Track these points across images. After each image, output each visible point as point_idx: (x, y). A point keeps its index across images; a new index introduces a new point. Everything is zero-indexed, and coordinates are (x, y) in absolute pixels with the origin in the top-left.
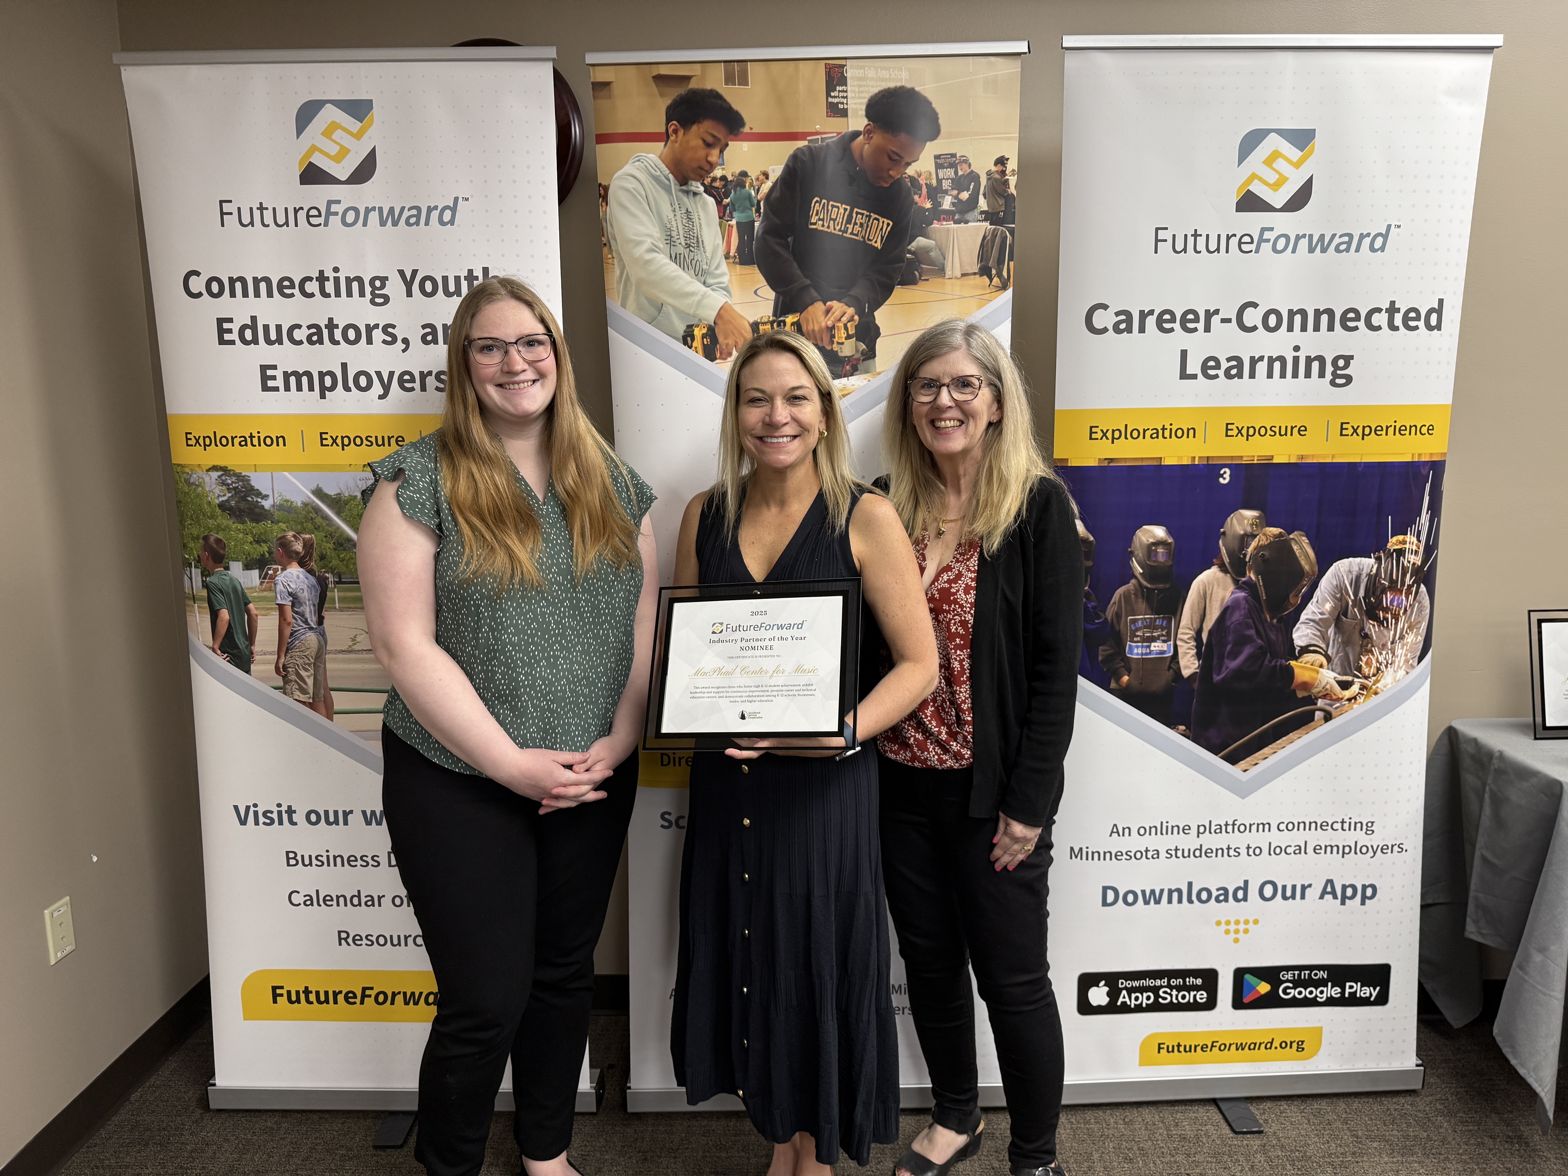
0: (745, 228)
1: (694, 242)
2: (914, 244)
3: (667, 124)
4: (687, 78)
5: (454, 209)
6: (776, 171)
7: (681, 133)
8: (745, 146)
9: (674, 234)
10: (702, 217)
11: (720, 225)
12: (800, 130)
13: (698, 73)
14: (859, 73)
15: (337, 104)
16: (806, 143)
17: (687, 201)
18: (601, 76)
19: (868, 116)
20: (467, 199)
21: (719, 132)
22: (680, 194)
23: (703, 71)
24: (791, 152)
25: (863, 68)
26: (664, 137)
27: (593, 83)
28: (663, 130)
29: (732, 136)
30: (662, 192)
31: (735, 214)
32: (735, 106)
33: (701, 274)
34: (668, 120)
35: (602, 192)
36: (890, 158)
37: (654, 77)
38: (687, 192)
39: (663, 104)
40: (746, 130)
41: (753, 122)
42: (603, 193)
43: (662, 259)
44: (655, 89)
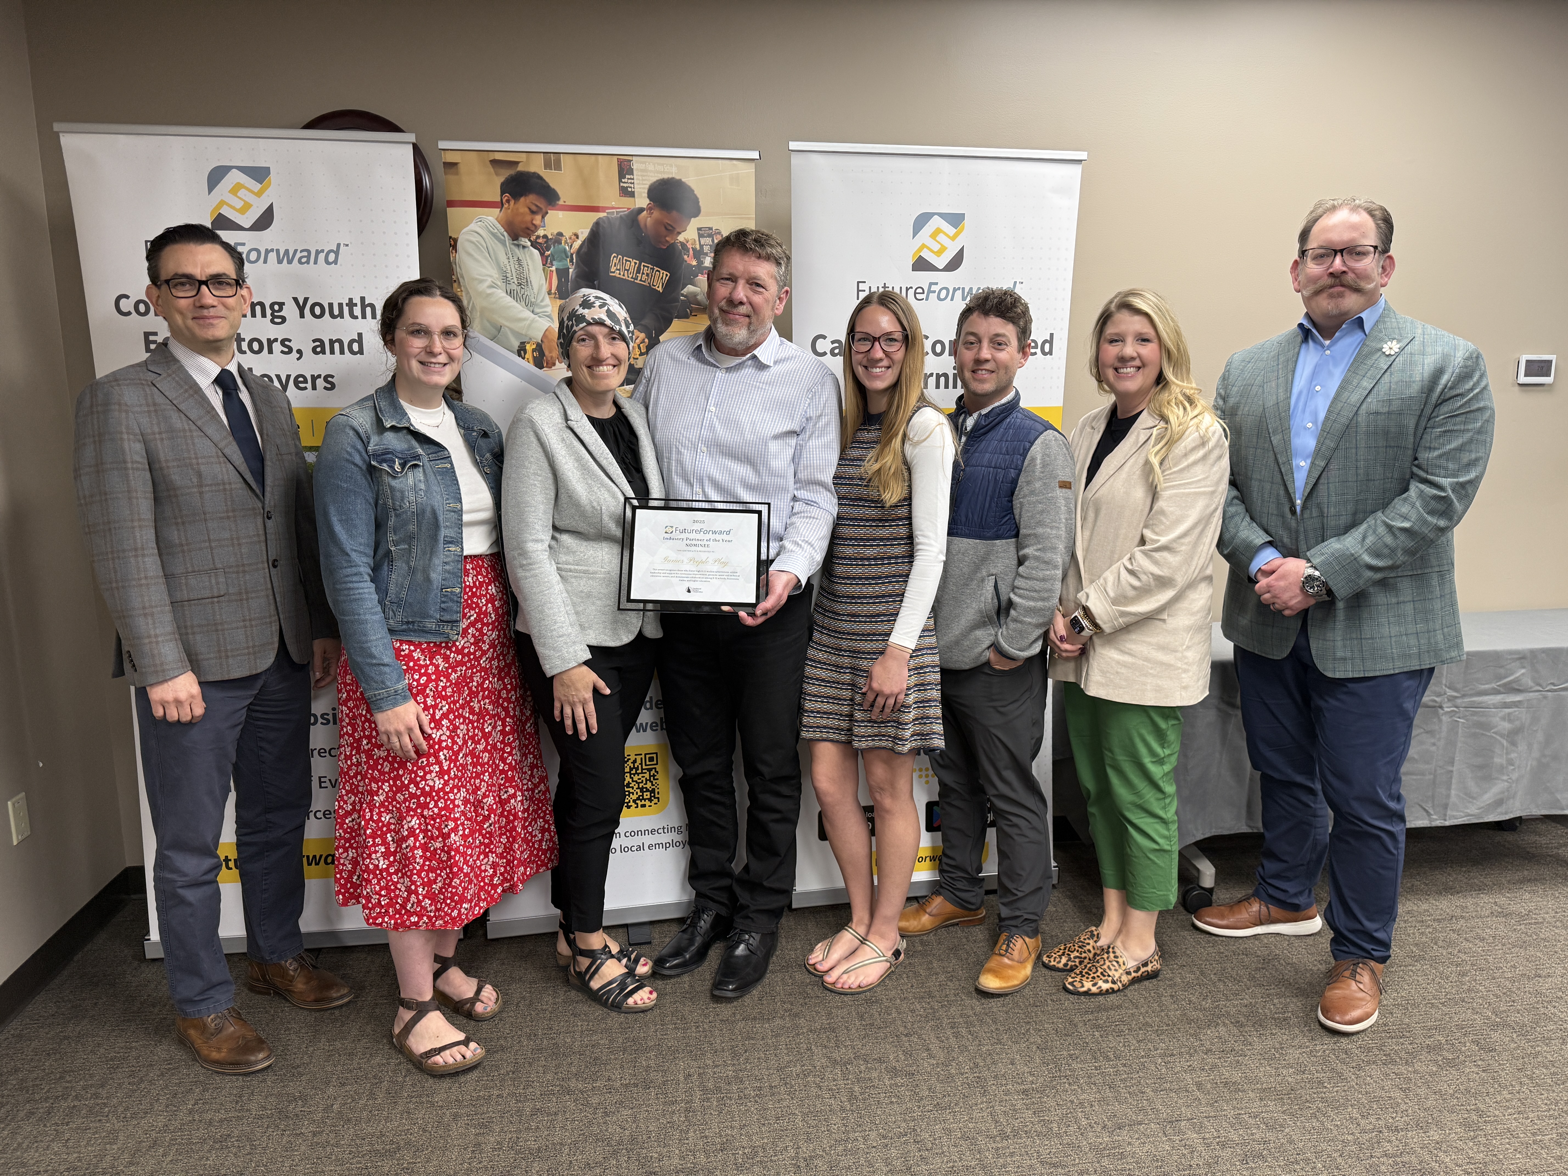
0: (562, 273)
1: (523, 282)
2: (685, 290)
3: (502, 195)
4: (517, 163)
5: (337, 253)
6: (584, 234)
7: (512, 202)
8: (561, 214)
9: (509, 275)
10: (530, 264)
11: (544, 270)
12: (600, 205)
13: (524, 160)
14: (642, 166)
15: (242, 169)
16: (605, 214)
17: (518, 252)
18: (450, 158)
19: (649, 197)
20: (347, 245)
21: (541, 203)
22: (513, 246)
23: (528, 158)
24: (595, 220)
25: (644, 163)
26: (500, 205)
27: (444, 163)
28: (499, 199)
29: (550, 207)
30: (499, 245)
31: (554, 263)
32: (552, 185)
33: (530, 305)
34: (502, 193)
35: (452, 242)
36: (666, 228)
37: (491, 161)
38: (518, 246)
39: (499, 180)
40: (561, 202)
41: (565, 197)
42: (453, 244)
43: (501, 293)
44: (492, 170)
